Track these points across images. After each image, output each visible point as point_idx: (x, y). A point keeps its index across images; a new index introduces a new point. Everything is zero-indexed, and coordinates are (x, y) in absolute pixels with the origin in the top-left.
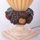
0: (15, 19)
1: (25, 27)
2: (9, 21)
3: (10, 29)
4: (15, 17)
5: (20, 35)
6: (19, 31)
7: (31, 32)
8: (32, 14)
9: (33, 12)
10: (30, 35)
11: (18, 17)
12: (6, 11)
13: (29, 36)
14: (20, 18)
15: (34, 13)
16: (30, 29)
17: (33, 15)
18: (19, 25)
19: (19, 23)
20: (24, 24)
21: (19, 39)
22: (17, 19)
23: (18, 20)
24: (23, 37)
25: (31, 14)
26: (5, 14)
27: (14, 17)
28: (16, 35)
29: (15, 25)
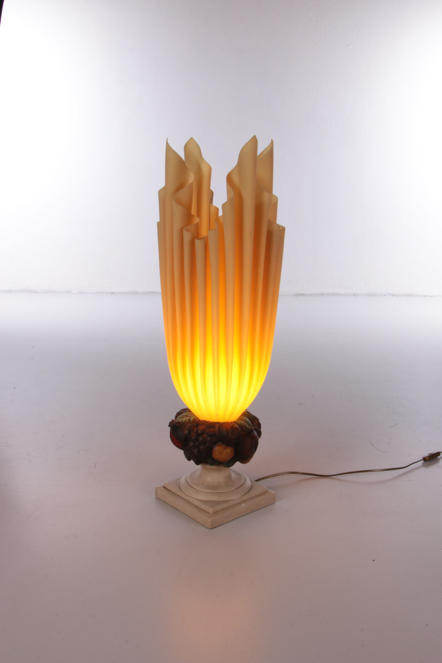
0: (202, 448)
1: (233, 475)
2: (182, 452)
3: (183, 480)
4: (201, 439)
5: (215, 498)
6: (213, 488)
7: (253, 493)
8: (255, 433)
9: (259, 425)
10: (248, 499)
11: (209, 439)
12: (173, 421)
13: (243, 505)
14: (215, 443)
15: (262, 430)
16: (249, 483)
17: (259, 434)
18: (213, 467)
19: (213, 459)
20: (229, 463)
21: (211, 510)
22: (207, 444)
23: (210, 451)
24: (225, 505)
25: (251, 431)
26: (169, 428)
27: (197, 439)
28: (203, 498)
29: (200, 466)
